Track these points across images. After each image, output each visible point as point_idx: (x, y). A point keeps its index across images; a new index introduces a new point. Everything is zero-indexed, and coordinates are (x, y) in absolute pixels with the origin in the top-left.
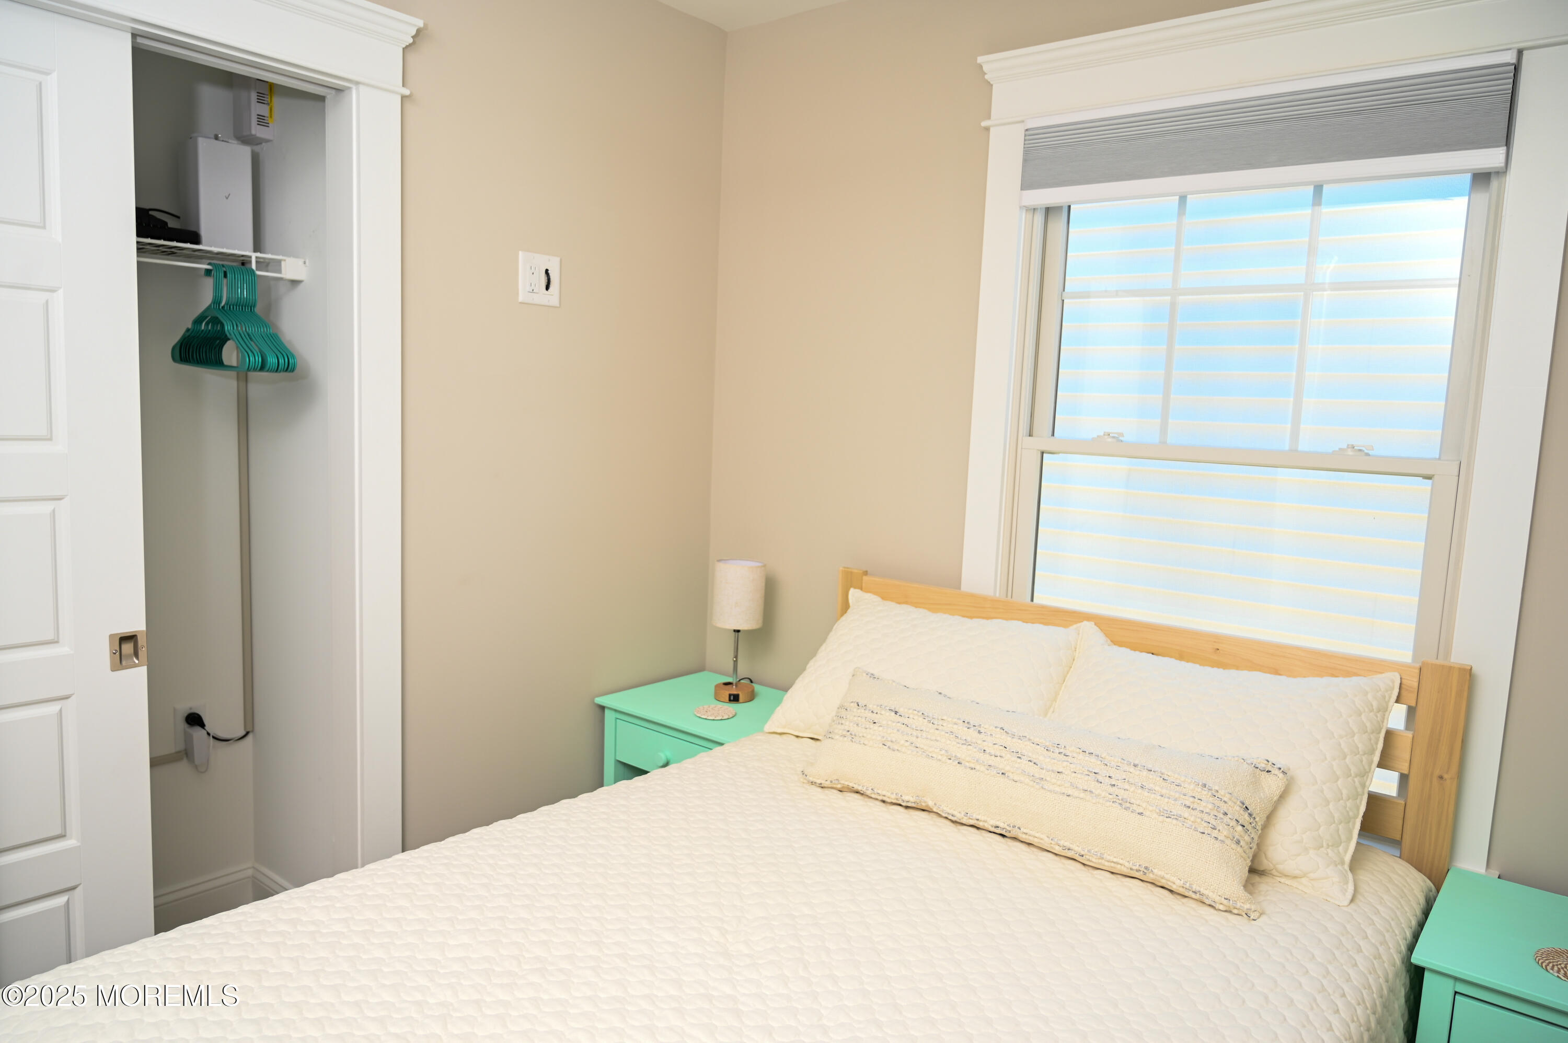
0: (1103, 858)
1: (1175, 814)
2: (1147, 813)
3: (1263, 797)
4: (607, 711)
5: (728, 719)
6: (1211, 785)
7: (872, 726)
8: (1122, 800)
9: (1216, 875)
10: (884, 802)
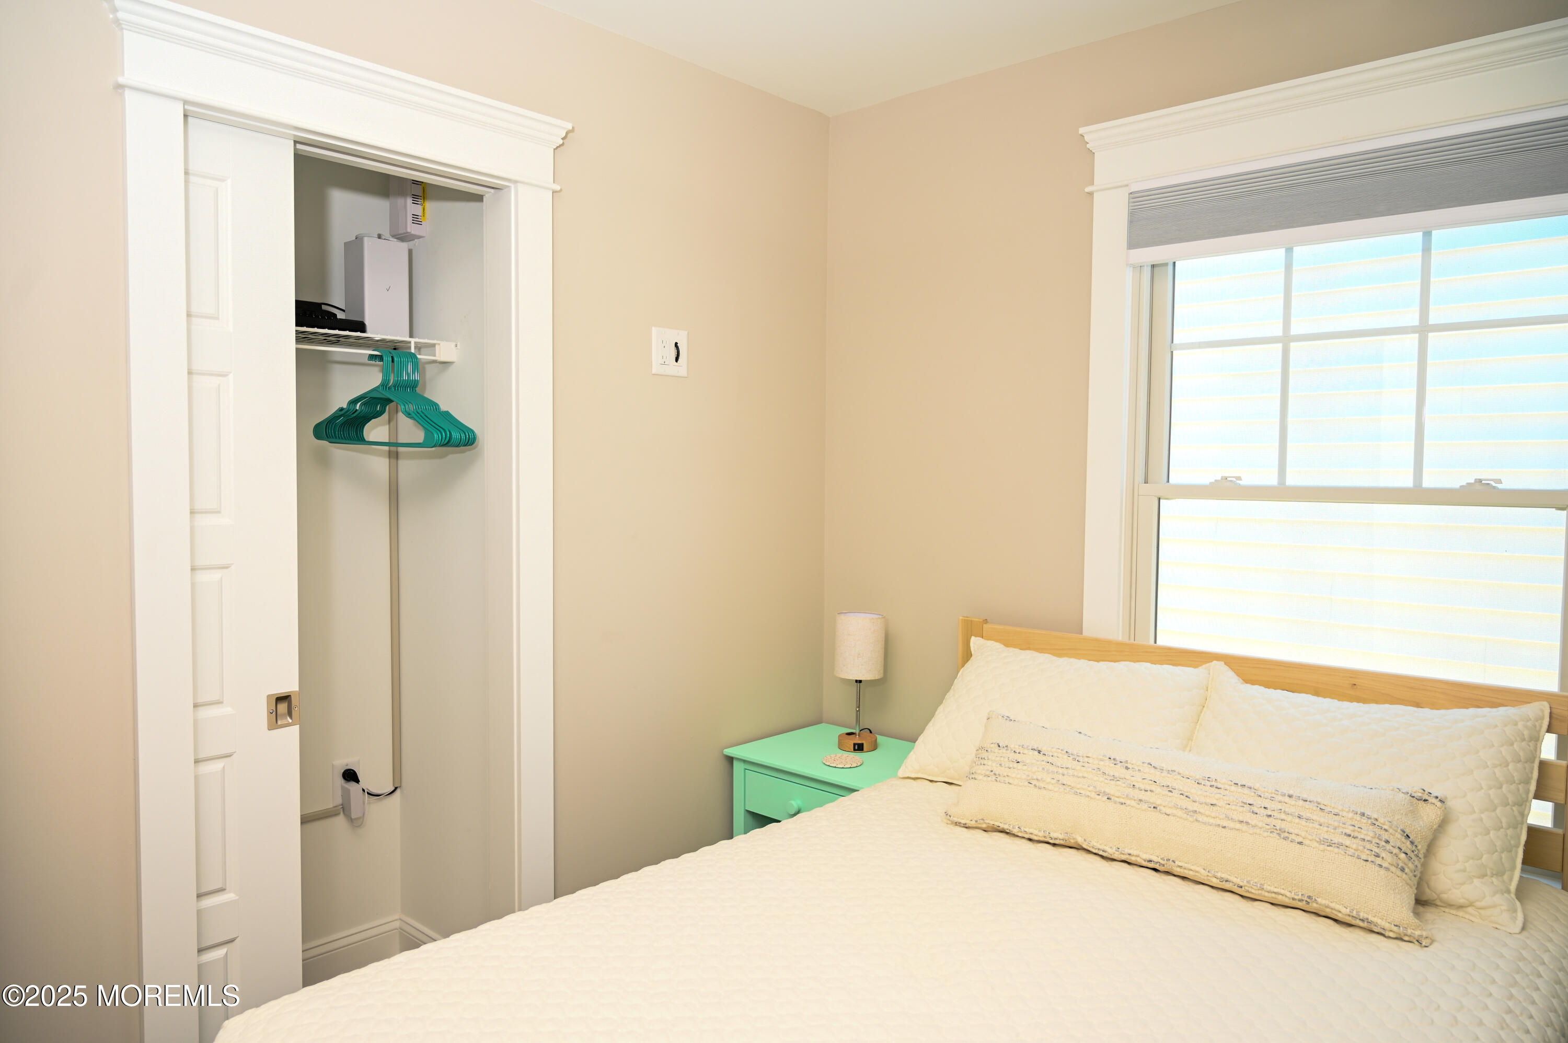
0: (1263, 889)
1: (1336, 842)
2: (1306, 842)
3: (1423, 825)
4: (735, 763)
5: (857, 767)
6: (1369, 814)
7: (1016, 765)
8: (1280, 830)
9: (1384, 902)
10: (1030, 840)
